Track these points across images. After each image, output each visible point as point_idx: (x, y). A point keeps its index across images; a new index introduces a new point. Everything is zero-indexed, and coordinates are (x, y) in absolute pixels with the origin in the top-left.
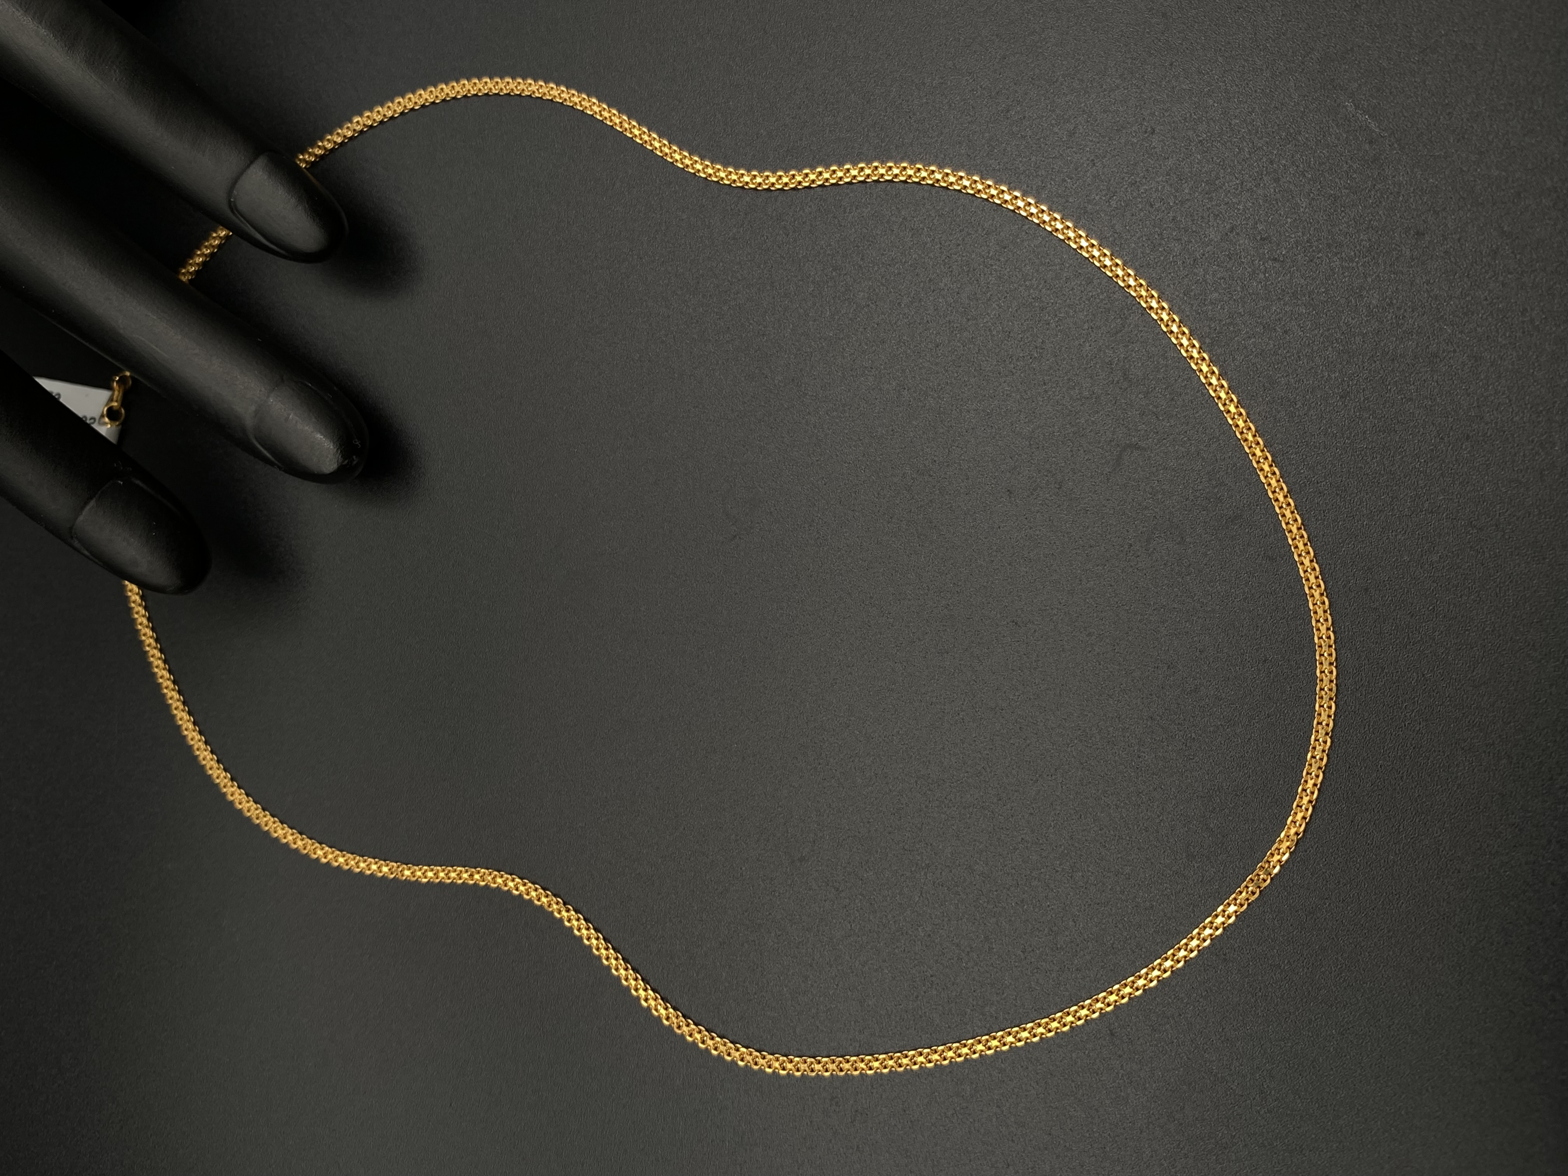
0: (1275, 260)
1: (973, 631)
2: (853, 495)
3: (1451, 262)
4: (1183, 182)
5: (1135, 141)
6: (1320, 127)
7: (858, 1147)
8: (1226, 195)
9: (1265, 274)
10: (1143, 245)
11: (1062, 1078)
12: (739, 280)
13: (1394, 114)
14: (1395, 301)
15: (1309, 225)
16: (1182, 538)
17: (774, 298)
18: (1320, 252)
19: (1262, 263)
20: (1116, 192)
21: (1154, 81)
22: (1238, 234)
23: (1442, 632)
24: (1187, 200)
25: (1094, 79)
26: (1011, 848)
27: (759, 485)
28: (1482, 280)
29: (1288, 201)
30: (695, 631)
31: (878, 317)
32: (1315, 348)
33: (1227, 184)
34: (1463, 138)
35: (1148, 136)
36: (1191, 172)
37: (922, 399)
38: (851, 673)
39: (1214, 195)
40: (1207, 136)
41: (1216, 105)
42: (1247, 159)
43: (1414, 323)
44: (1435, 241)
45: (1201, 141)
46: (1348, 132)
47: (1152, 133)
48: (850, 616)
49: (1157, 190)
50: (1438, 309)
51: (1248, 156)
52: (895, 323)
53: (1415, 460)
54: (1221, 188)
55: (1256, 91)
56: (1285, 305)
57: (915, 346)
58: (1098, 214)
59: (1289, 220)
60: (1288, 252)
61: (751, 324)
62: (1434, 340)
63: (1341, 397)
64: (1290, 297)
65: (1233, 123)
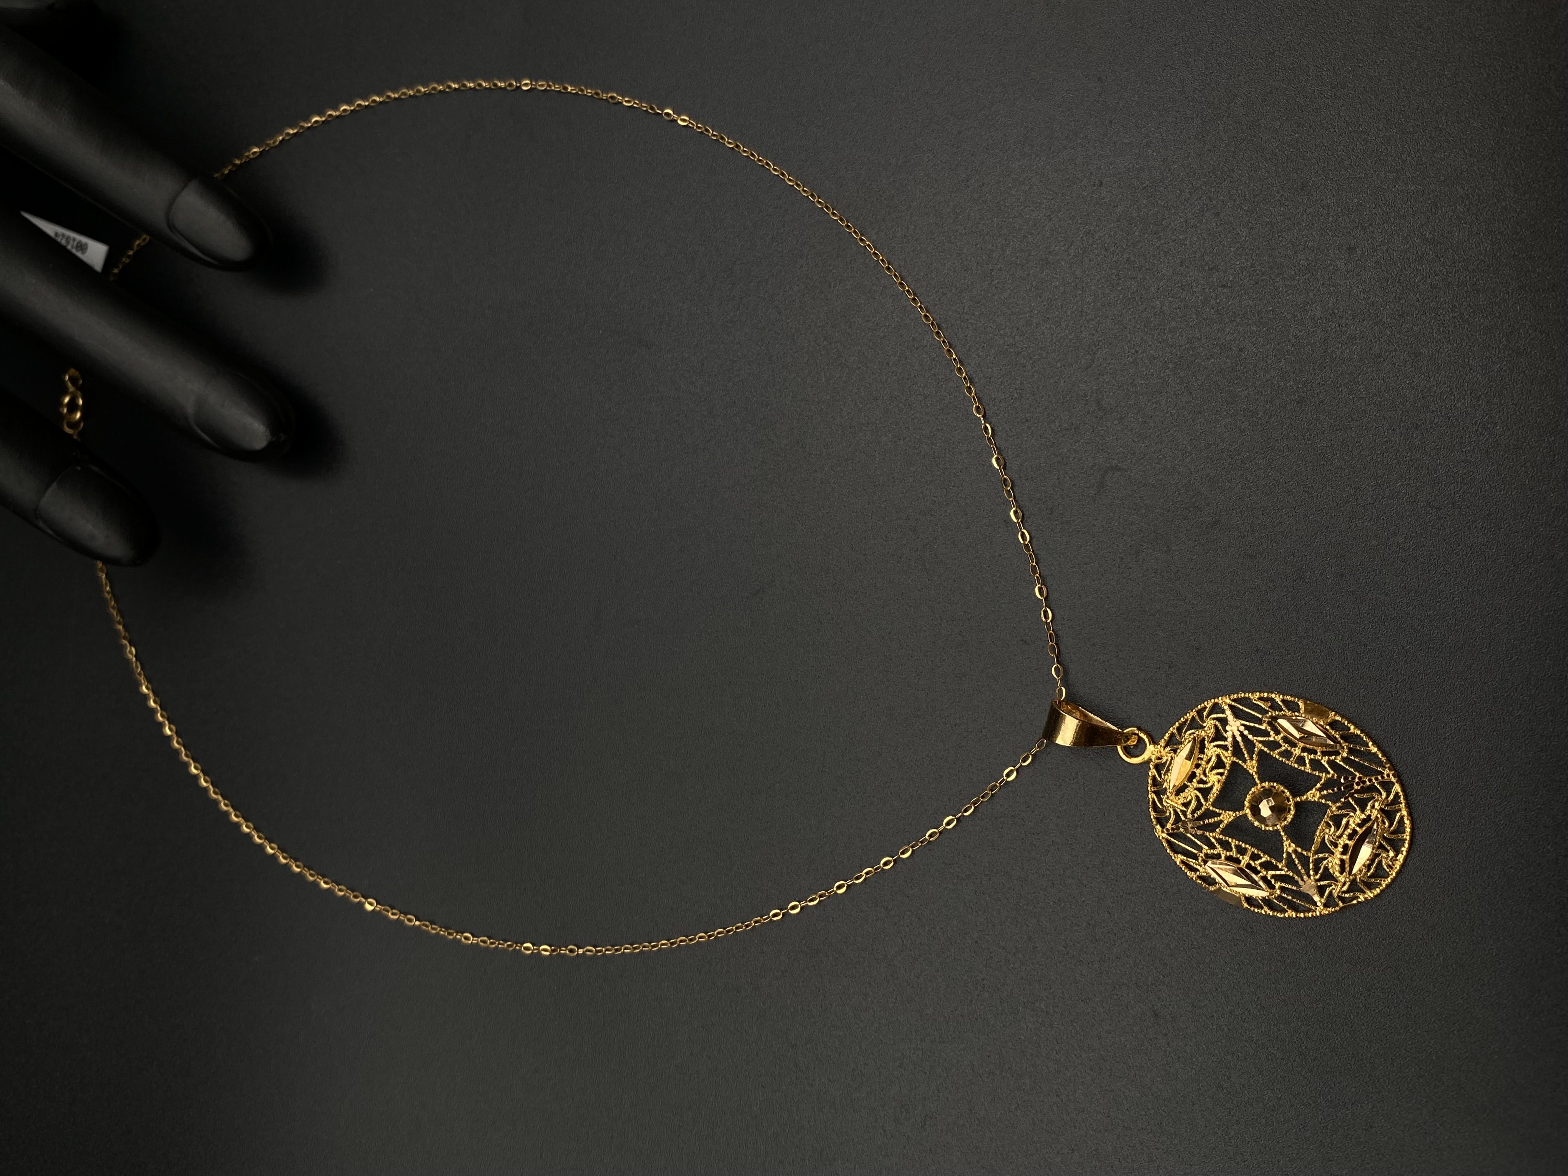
0: (1224, 286)
1: (987, 653)
2: (864, 541)
3: (1383, 271)
4: (1133, 226)
5: (1086, 194)
6: (1251, 164)
7: (930, 1150)
8: (1173, 233)
9: (1216, 300)
10: (1103, 286)
11: (1113, 1062)
12: (740, 358)
13: (1316, 145)
14: (1336, 311)
15: (1251, 252)
16: (1168, 546)
17: (773, 370)
18: (1263, 274)
19: (1211, 290)
20: (1073, 241)
21: (1097, 139)
22: (1187, 267)
23: (1415, 606)
24: (1138, 242)
25: (1043, 143)
26: (1043, 850)
27: (777, 542)
28: (1413, 284)
29: (1229, 232)
30: (730, 682)
31: (870, 377)
32: (1269, 362)
33: (1172, 224)
34: (1380, 160)
35: (1097, 188)
36: (1139, 216)
37: (917, 447)
38: (878, 705)
39: (1162, 234)
40: (1150, 183)
41: (1155, 154)
42: (1189, 198)
43: (1356, 328)
44: (1366, 254)
45: (1145, 187)
46: (1276, 165)
47: (1100, 185)
48: (872, 652)
49: (1110, 236)
50: (1377, 314)
51: (1189, 196)
52: (886, 380)
53: (1372, 452)
54: (1168, 227)
55: (1189, 138)
56: (1237, 326)
57: (906, 400)
58: (1060, 263)
59: (1232, 249)
60: (1235, 278)
61: (754, 396)
62: (1376, 342)
63: (1298, 403)
64: (1241, 318)
65: (1172, 168)
